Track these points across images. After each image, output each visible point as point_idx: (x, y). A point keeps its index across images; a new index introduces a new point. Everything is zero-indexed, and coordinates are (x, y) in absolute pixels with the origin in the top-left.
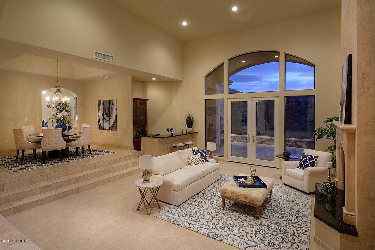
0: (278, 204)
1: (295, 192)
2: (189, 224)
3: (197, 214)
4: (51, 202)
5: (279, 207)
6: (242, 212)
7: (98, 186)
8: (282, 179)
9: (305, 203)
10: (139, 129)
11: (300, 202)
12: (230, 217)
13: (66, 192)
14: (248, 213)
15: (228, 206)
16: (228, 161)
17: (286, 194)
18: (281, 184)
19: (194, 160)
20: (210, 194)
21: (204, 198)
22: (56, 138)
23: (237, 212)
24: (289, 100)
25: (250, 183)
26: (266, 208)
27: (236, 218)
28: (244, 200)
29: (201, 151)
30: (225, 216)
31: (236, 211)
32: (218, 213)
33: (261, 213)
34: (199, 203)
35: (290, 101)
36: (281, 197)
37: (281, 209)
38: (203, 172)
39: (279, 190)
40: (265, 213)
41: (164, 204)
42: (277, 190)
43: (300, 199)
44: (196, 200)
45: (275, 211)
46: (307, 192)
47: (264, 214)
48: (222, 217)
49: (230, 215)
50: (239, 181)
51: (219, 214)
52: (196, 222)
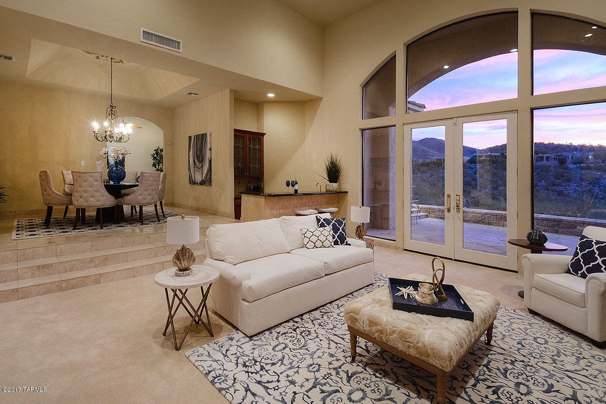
0: (510, 366)
1: (559, 335)
2: (246, 391)
3: (282, 363)
4: (42, 295)
5: (510, 377)
6: (401, 378)
7: (141, 275)
8: (523, 298)
9: (595, 373)
10: (250, 185)
11: (577, 368)
12: (363, 387)
13: (74, 280)
14: (415, 384)
15: (368, 351)
16: (405, 250)
17: (535, 339)
18: (521, 310)
19: (314, 239)
20: (338, 315)
21: (320, 325)
22: (91, 186)
23: (385, 374)
24: (543, 155)
25: (427, 301)
26: (473, 375)
27: (376, 396)
28: (400, 346)
29: (333, 222)
30: (349, 382)
31: (384, 371)
32: (334, 369)
33: (454, 389)
34: (301, 333)
35: (545, 157)
36: (520, 346)
37: (518, 385)
38: (326, 263)
39: (514, 326)
40: (466, 392)
41: (227, 325)
42: (508, 323)
43: (578, 359)
44: (298, 327)
45: (498, 388)
46: (597, 338)
47: (463, 395)
48: (340, 384)
49: (364, 382)
50: (399, 294)
51: (338, 373)
52: (267, 388)
